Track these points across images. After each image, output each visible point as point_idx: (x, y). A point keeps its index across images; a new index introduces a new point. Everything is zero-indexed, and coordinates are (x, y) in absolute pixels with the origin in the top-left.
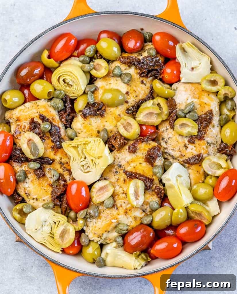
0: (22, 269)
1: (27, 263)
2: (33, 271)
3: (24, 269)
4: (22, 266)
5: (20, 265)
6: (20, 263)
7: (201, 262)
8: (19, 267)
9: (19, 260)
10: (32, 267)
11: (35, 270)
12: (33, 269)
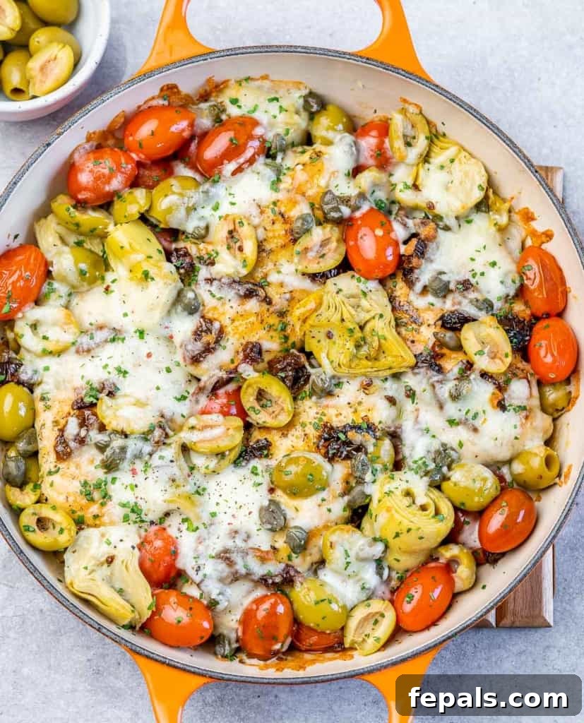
0: (95, 668)
1: (108, 655)
2: (122, 675)
3: (100, 668)
4: (95, 661)
5: (89, 660)
6: (90, 654)
7: (523, 658)
8: (88, 664)
9: (88, 648)
10: (119, 664)
11: (126, 672)
12: (121, 669)
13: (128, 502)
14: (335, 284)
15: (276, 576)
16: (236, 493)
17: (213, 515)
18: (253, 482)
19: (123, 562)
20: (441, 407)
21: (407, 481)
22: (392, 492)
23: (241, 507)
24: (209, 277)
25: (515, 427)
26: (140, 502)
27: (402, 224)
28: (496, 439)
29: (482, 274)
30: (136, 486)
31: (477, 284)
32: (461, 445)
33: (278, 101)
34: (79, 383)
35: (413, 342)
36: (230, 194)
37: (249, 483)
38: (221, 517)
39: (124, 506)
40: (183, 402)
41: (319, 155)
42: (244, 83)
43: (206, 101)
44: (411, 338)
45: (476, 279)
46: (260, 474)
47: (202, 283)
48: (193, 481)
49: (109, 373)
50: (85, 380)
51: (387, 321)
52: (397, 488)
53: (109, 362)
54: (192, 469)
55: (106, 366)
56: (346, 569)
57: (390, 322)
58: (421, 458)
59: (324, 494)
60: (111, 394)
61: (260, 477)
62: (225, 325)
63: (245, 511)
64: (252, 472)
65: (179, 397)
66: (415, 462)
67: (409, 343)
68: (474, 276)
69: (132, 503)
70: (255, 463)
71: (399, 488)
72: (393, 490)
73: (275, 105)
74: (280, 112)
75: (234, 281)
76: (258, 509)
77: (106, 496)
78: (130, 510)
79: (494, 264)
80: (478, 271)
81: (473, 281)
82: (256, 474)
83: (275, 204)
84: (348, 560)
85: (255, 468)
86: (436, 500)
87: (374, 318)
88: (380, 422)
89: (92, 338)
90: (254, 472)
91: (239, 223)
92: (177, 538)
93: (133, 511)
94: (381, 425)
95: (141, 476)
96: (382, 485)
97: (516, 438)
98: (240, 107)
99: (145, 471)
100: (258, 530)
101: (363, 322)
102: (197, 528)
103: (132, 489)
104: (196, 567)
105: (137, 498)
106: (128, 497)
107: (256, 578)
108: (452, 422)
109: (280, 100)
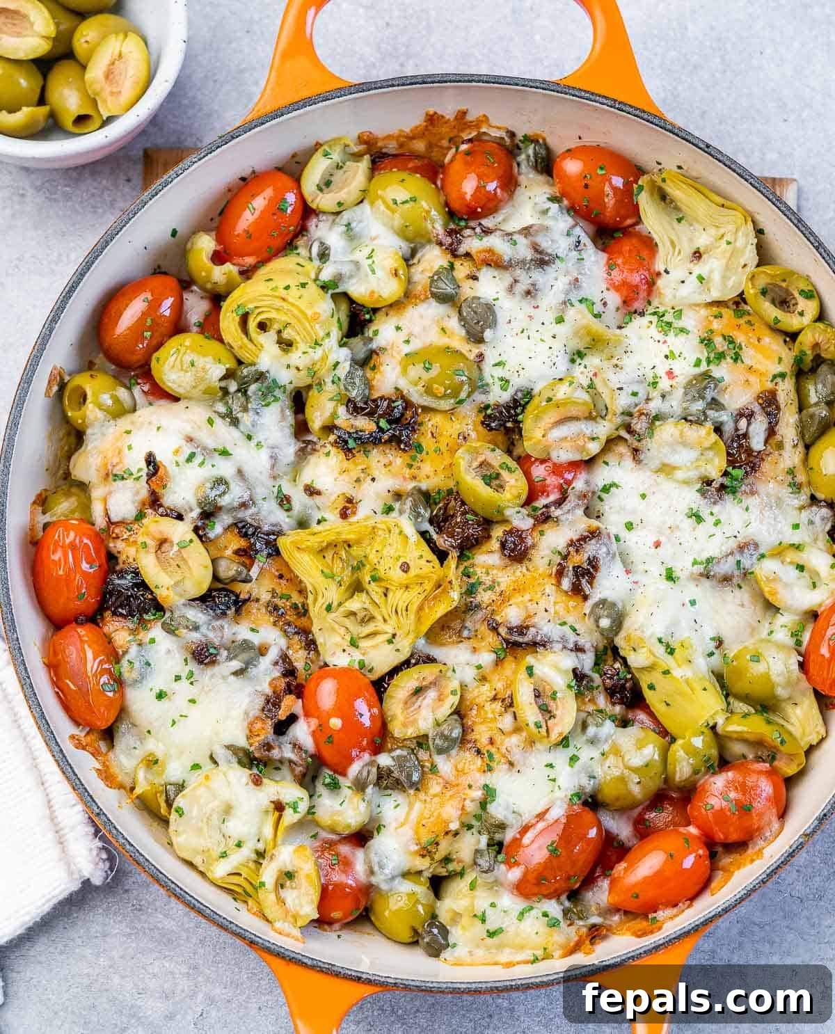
13: (676, 335)
14: (398, 650)
15: (469, 236)
16: (530, 351)
17: (560, 320)
18: (507, 367)
19: (680, 252)
20: (240, 472)
21: (288, 366)
22: (310, 347)
23: (522, 332)
24: (580, 654)
25: (130, 448)
26: (660, 337)
27: (300, 748)
28: (158, 428)
29: (178, 678)
30: (666, 357)
31: (186, 660)
32: (210, 422)
33: (488, 931)
34: (752, 501)
35: (281, 577)
36: (554, 780)
37: (512, 364)
38: (550, 317)
39: (682, 330)
40: (608, 482)
41: (425, 852)
42: (540, 953)
43: (594, 926)
44: (283, 582)
45: (187, 669)
46: (496, 380)
47: (588, 646)
48: (588, 369)
49: (712, 514)
50: (744, 505)
51: (320, 600)
52: (304, 353)
53: (713, 530)
54: (591, 386)
55: (717, 523)
56: (373, 250)
57: (315, 600)
58: (267, 405)
59: (407, 349)
60: (709, 483)
61: (496, 375)
62: (554, 587)
63: (517, 326)
64: (507, 381)
65: (613, 490)
66: (276, 399)
67: (287, 576)
68: (191, 674)
69: (672, 334)
70: (504, 397)
71: (300, 354)
72: (310, 350)
73: (492, 925)
74: (484, 913)
75: (544, 646)
76: (498, 327)
77: (707, 342)
78: (675, 325)
79: (161, 696)
80: (184, 683)
81: (193, 666)
82: (502, 379)
83: (490, 769)
84: (370, 261)
85: (504, 389)
86: (246, 340)
87: (340, 604)
88: (328, 454)
89: (739, 562)
90: (505, 382)
91: (541, 727)
92: (608, 289)
93: (669, 324)
94: (326, 450)
95: (661, 371)
96: (324, 358)
97: (128, 432)
98: (545, 915)
99: (655, 377)
100: (498, 299)
101: (355, 597)
102: (580, 301)
103: (671, 352)
104: (581, 246)
105: (665, 342)
106: (676, 342)
107: (498, 233)
108: (225, 453)
109: (485, 934)
